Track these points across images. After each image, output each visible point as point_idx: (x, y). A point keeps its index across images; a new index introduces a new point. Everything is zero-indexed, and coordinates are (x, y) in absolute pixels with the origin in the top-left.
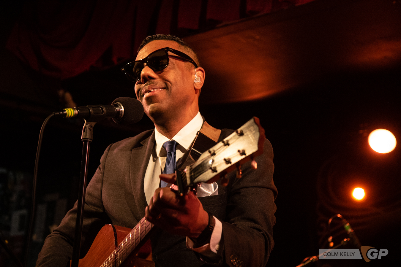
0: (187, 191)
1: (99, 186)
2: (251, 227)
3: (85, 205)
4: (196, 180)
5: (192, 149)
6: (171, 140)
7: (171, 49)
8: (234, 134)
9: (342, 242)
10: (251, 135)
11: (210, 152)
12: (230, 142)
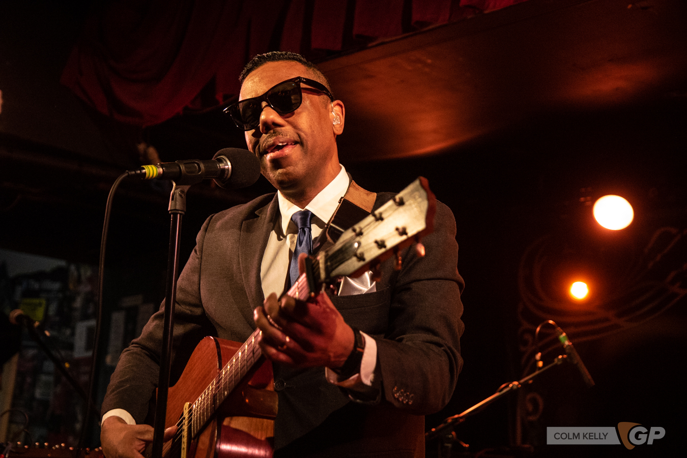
0: (320, 289)
1: (196, 278)
2: (427, 342)
3: (177, 305)
4: (334, 273)
5: (331, 224)
6: (303, 210)
7: (304, 78)
8: (390, 203)
9: (556, 360)
10: (416, 204)
11: (354, 230)
12: (384, 216)
